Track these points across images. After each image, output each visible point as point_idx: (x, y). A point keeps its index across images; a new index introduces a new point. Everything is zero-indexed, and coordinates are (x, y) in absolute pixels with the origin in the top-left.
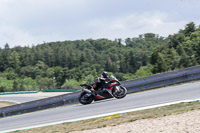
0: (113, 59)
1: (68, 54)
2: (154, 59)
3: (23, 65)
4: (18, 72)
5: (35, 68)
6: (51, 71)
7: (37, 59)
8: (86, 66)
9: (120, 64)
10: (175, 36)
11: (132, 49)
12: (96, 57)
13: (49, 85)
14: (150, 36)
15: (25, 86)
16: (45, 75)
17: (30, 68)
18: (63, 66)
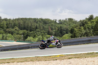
0: (52, 29)
1: (30, 25)
2: (72, 31)
3: (7, 28)
4: (5, 31)
5: (13, 30)
6: (21, 32)
7: (15, 25)
8: (38, 31)
9: (55, 32)
10: (83, 21)
11: (61, 25)
12: (43, 27)
14: (70, 19)
16: (18, 34)
17: (11, 30)
18: (27, 30)
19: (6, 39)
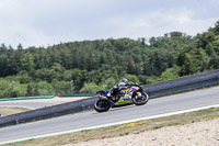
0: (136, 61)
1: (86, 56)
2: (181, 61)
3: (38, 68)
4: (32, 75)
5: (51, 71)
6: (68, 73)
7: (53, 60)
8: (106, 69)
9: (144, 66)
10: (204, 34)
11: (157, 50)
12: (117, 58)
13: (66, 89)
14: (176, 35)
15: (39, 90)
16: (62, 79)
17: (45, 71)
18: (81, 68)
19: (37, 94)
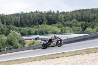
5: (72, 22)
6: (79, 23)
7: (73, 17)
8: (97, 22)
13: (78, 30)
15: (66, 31)
